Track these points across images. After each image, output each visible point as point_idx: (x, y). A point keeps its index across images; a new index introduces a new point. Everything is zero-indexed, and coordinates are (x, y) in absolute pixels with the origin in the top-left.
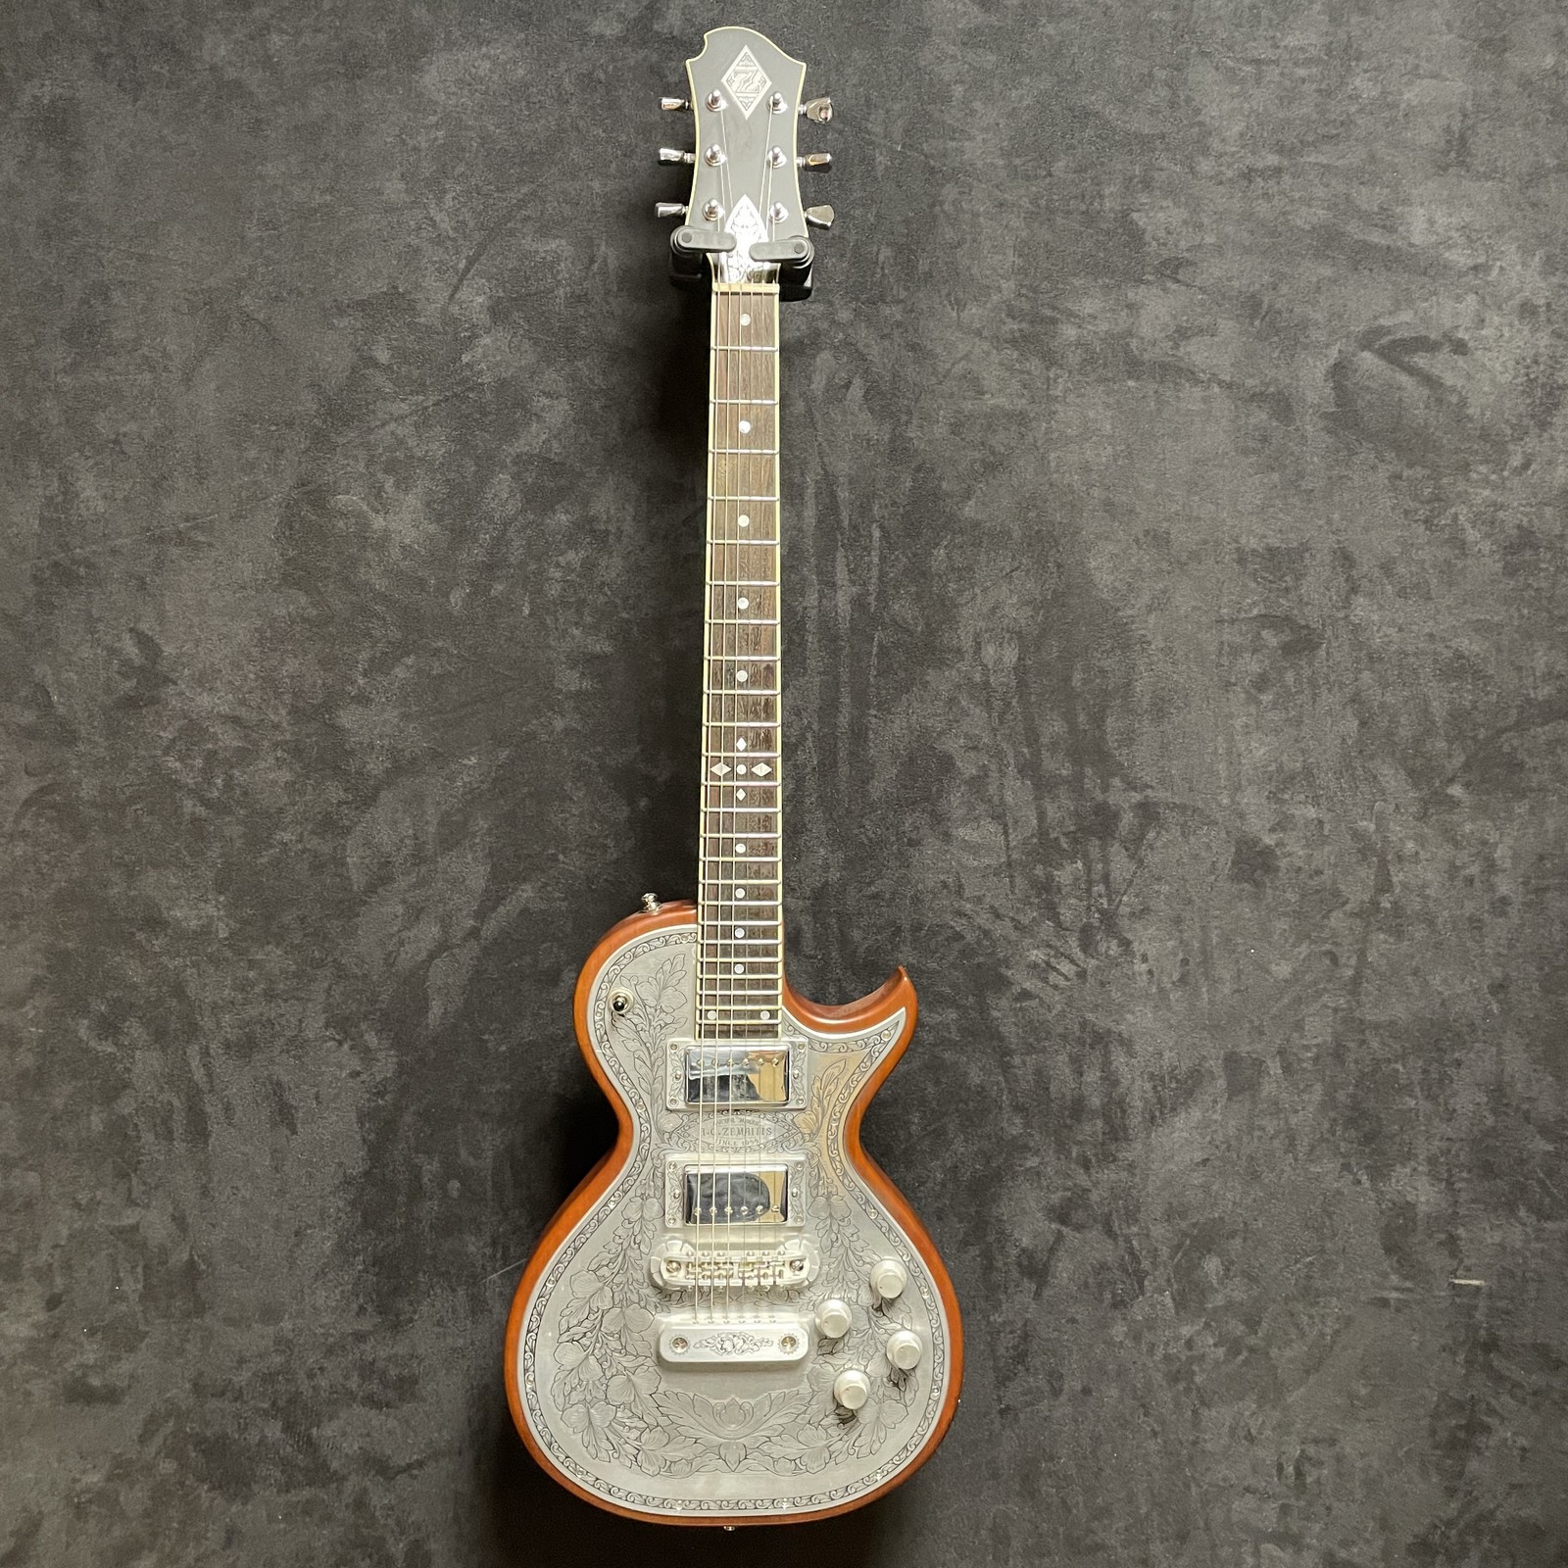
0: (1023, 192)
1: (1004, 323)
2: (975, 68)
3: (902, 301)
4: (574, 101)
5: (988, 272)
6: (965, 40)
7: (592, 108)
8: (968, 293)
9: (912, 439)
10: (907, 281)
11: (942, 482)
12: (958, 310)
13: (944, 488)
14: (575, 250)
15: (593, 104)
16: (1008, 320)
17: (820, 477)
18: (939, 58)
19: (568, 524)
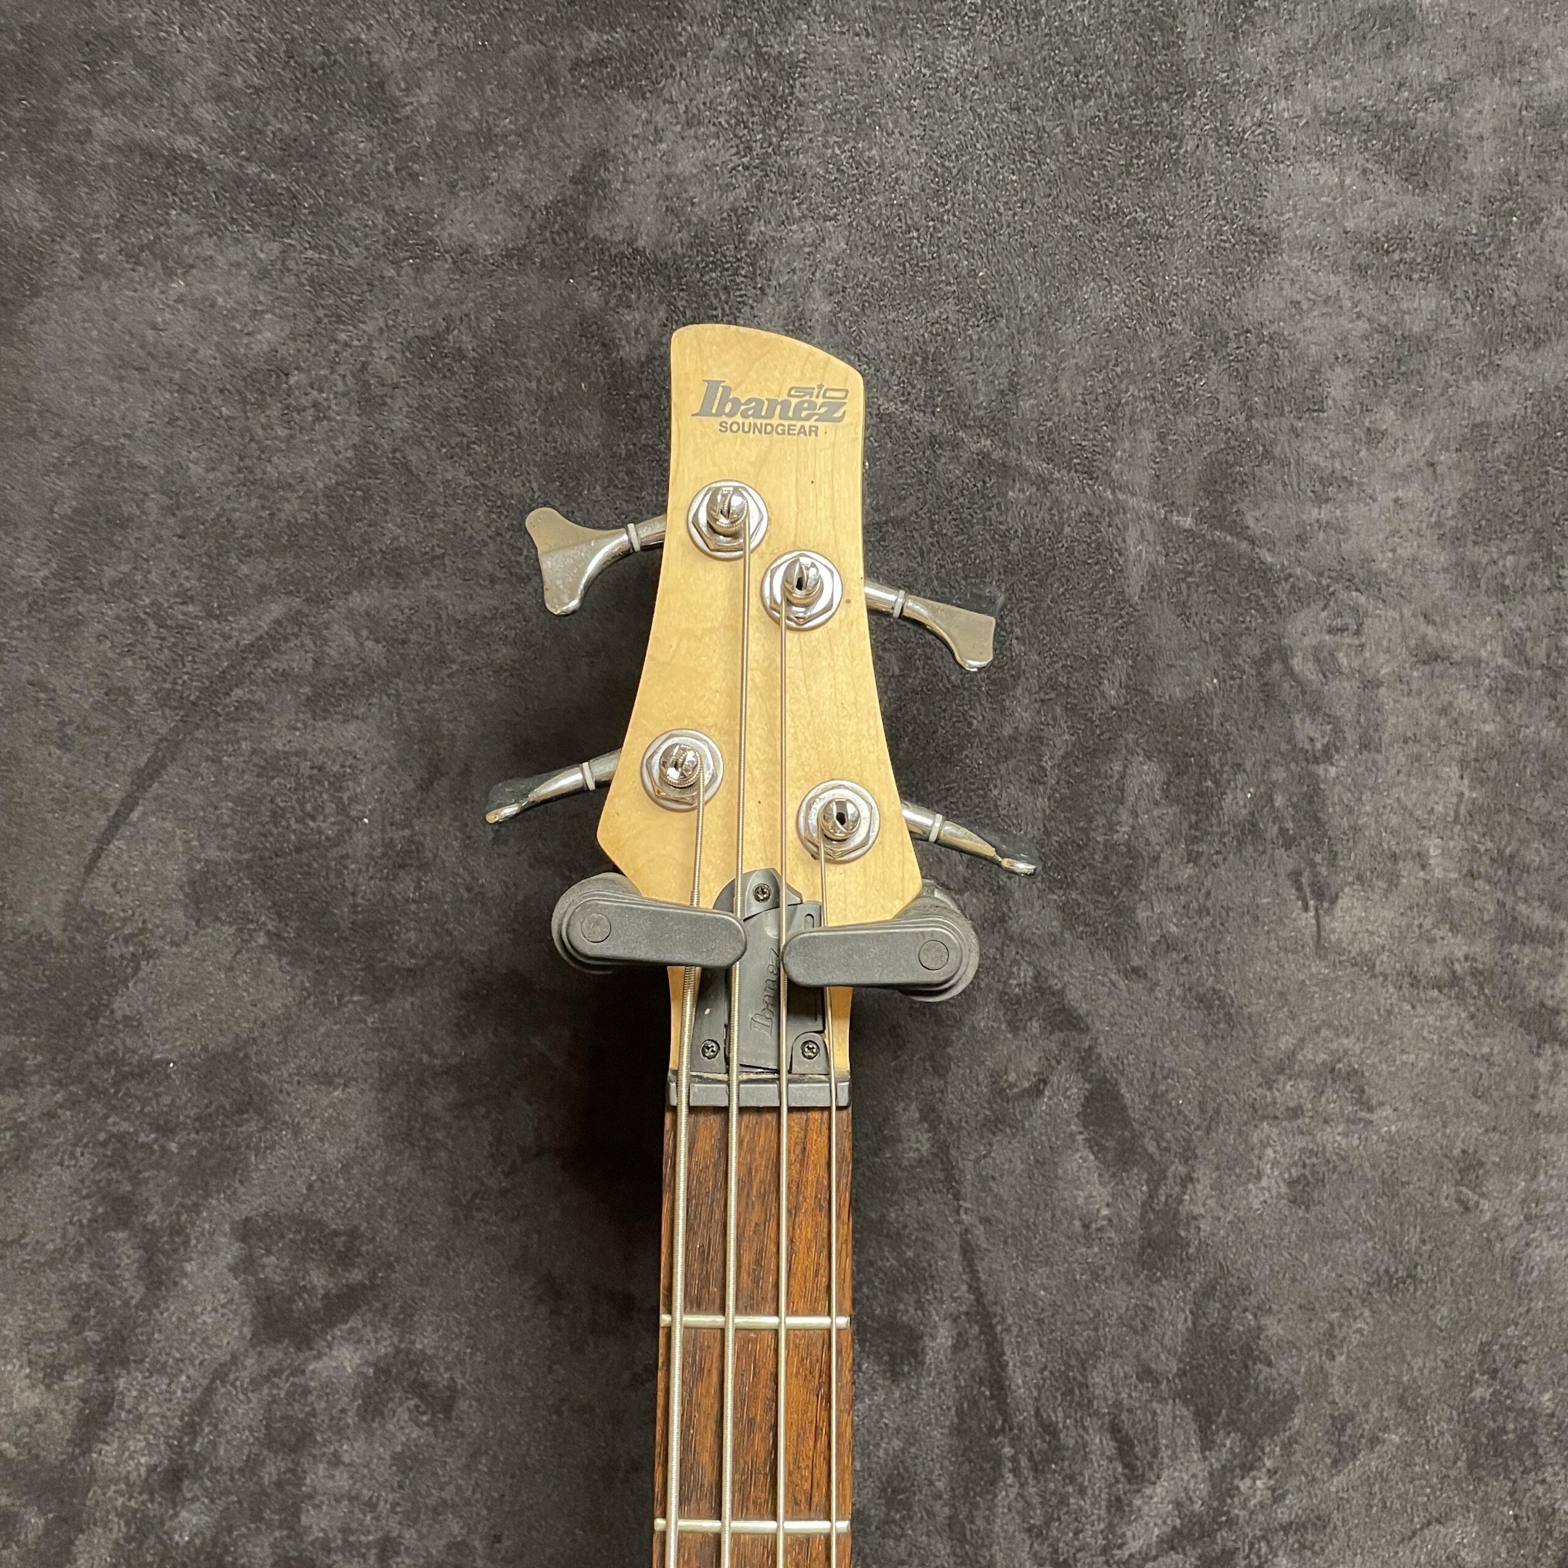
0: (1487, 626)
1: (1431, 941)
2: (1384, 330)
3: (1178, 888)
4: (398, 403)
5: (1395, 820)
6: (1361, 260)
7: (444, 416)
8: (1344, 869)
9: (1195, 1218)
10: (1195, 840)
11: (1266, 1321)
12: (1317, 910)
13: (1270, 1333)
14: (394, 746)
15: (445, 409)
16: (1441, 934)
17: (964, 1308)
18: (1296, 304)
19: (364, 1369)
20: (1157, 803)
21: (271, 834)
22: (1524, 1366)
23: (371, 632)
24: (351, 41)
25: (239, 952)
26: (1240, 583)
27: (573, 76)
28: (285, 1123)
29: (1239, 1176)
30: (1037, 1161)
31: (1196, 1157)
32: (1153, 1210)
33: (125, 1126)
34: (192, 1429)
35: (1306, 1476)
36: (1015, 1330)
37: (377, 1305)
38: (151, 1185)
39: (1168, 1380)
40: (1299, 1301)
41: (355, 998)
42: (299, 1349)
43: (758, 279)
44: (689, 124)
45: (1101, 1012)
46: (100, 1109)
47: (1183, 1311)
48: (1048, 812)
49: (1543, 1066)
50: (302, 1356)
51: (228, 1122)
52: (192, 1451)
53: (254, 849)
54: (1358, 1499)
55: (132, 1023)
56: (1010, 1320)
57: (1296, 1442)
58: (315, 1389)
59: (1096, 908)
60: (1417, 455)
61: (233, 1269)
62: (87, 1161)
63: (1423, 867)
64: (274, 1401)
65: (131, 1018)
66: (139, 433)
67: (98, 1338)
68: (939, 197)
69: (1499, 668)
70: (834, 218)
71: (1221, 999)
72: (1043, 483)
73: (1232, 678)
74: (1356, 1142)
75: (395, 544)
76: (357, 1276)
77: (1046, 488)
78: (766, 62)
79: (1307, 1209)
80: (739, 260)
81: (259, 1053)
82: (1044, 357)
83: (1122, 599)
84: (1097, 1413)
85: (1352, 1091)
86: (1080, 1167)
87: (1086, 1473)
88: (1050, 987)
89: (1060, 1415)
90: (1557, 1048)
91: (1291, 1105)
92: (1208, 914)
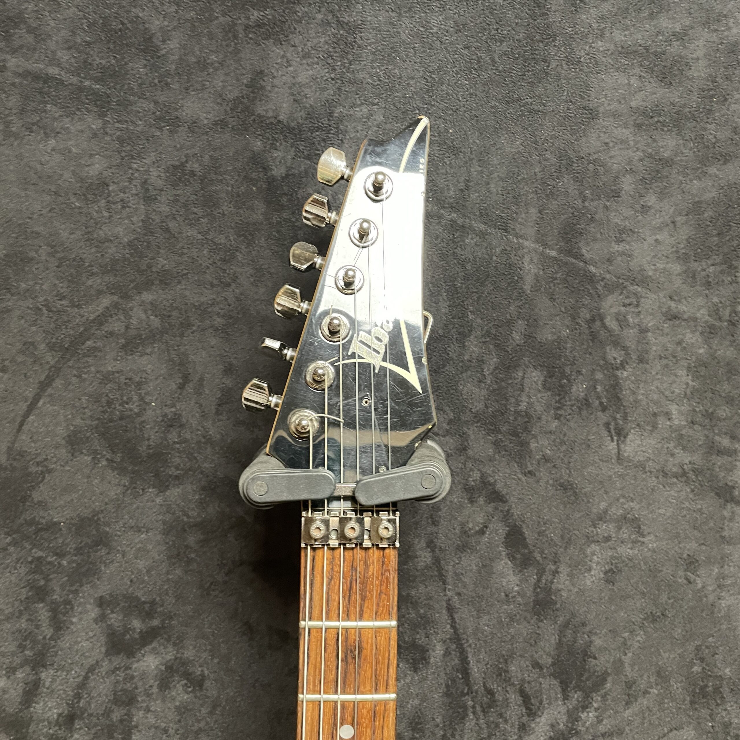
0: (700, 301)
1: (673, 455)
2: (650, 156)
3: (550, 432)
4: (163, 198)
5: (655, 397)
6: (639, 121)
7: (185, 205)
8: (631, 421)
9: (560, 591)
10: (558, 408)
11: (594, 638)
12: (618, 441)
13: (596, 643)
14: (166, 367)
15: (186, 201)
16: (677, 451)
17: (448, 636)
18: (606, 144)
19: (161, 667)
20: (540, 391)
21: (107, 412)
22: (717, 656)
23: (153, 311)
24: (135, 17)
25: (93, 469)
26: (579, 283)
27: (246, 33)
28: (118, 550)
29: (580, 570)
30: (483, 565)
31: (560, 561)
32: (539, 587)
33: (40, 554)
34: (78, 697)
35: (613, 710)
36: (473, 645)
37: (165, 636)
38: (55, 581)
39: (547, 668)
40: (609, 629)
41: (150, 490)
42: (128, 657)
43: (340, 135)
44: (304, 57)
45: (515, 493)
46: (27, 545)
47: (554, 635)
48: (487, 396)
49: (726, 513)
50: (131, 661)
51: (91, 550)
52: (78, 706)
53: (98, 419)
54: (637, 721)
55: (42, 505)
56: (471, 641)
57: (609, 695)
58: (137, 676)
59: (511, 443)
60: (667, 217)
61: (96, 621)
62: (23, 570)
63: (669, 419)
64: (117, 682)
65: (42, 502)
66: (35, 216)
67: (32, 655)
68: (429, 93)
69: (706, 322)
70: (377, 104)
71: (571, 485)
72: (482, 235)
73: (576, 329)
74: (636, 552)
75: (164, 269)
76: (156, 622)
77: (484, 237)
78: (341, 25)
79: (613, 584)
80: (330, 126)
81: (104, 517)
82: (482, 172)
83: (522, 293)
84: (513, 684)
85: (635, 528)
86: (504, 568)
87: (508, 713)
88: (488, 481)
89: (495, 685)
90: (733, 505)
91: (606, 535)
92: (565, 444)
